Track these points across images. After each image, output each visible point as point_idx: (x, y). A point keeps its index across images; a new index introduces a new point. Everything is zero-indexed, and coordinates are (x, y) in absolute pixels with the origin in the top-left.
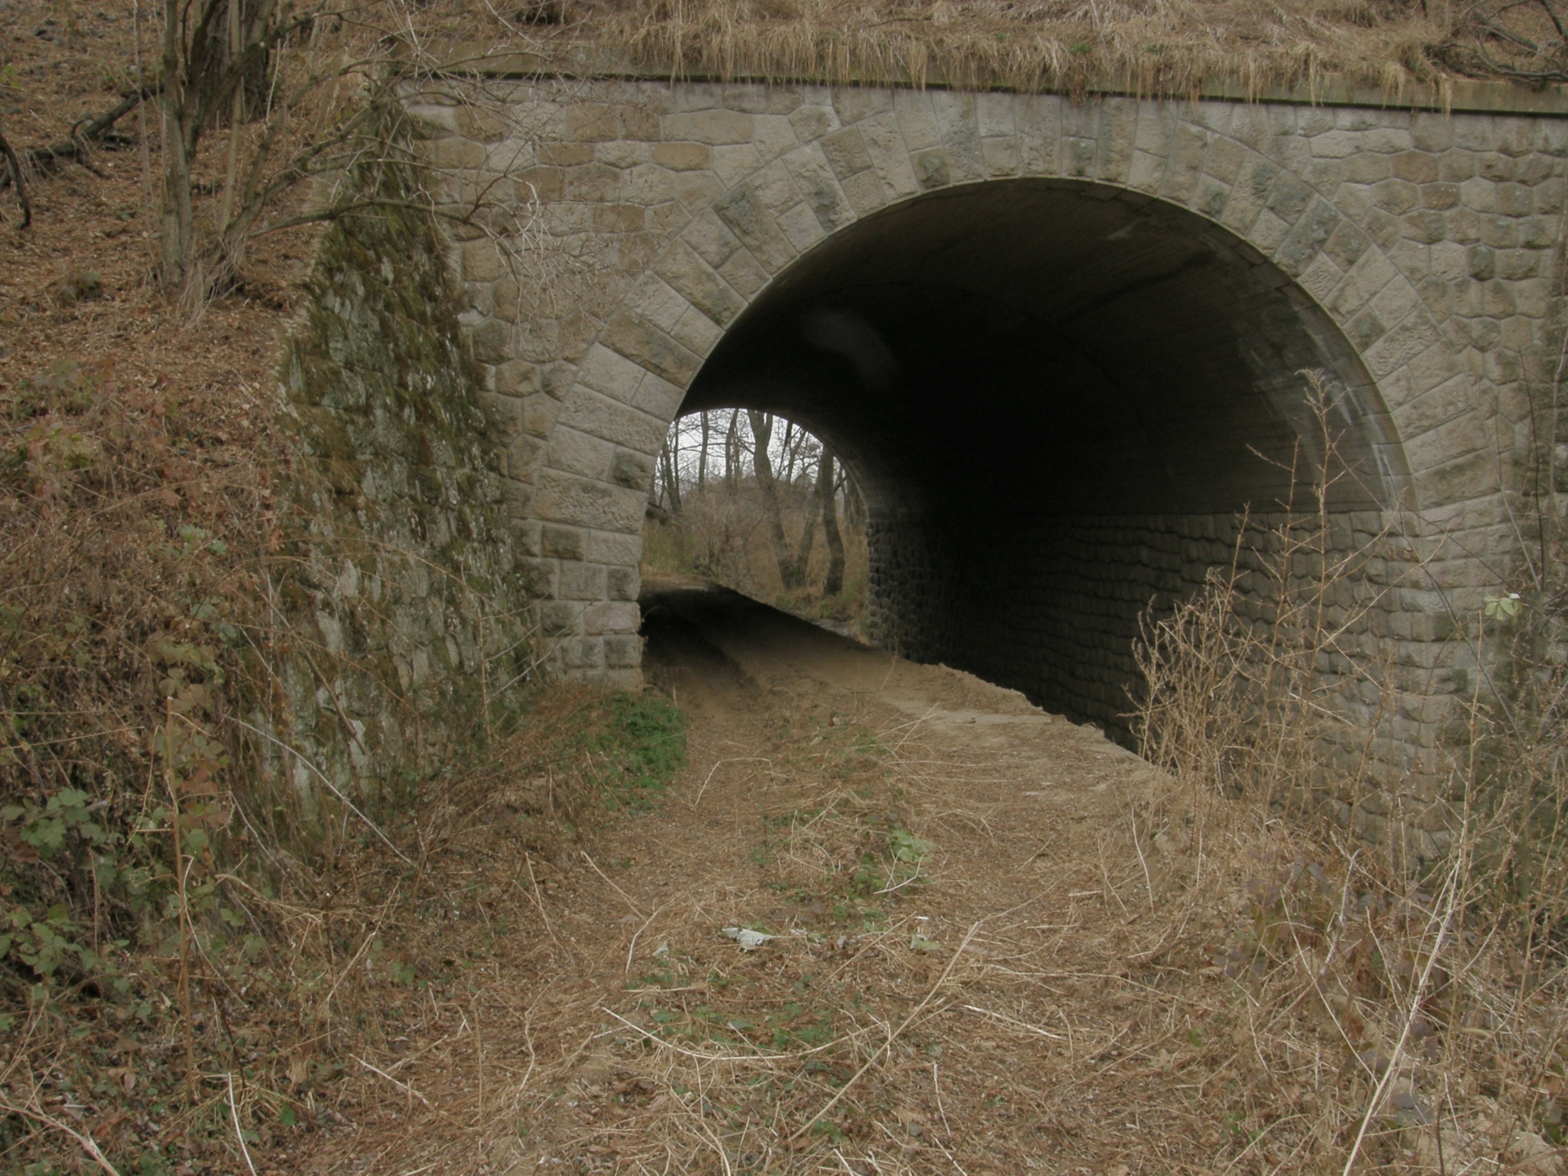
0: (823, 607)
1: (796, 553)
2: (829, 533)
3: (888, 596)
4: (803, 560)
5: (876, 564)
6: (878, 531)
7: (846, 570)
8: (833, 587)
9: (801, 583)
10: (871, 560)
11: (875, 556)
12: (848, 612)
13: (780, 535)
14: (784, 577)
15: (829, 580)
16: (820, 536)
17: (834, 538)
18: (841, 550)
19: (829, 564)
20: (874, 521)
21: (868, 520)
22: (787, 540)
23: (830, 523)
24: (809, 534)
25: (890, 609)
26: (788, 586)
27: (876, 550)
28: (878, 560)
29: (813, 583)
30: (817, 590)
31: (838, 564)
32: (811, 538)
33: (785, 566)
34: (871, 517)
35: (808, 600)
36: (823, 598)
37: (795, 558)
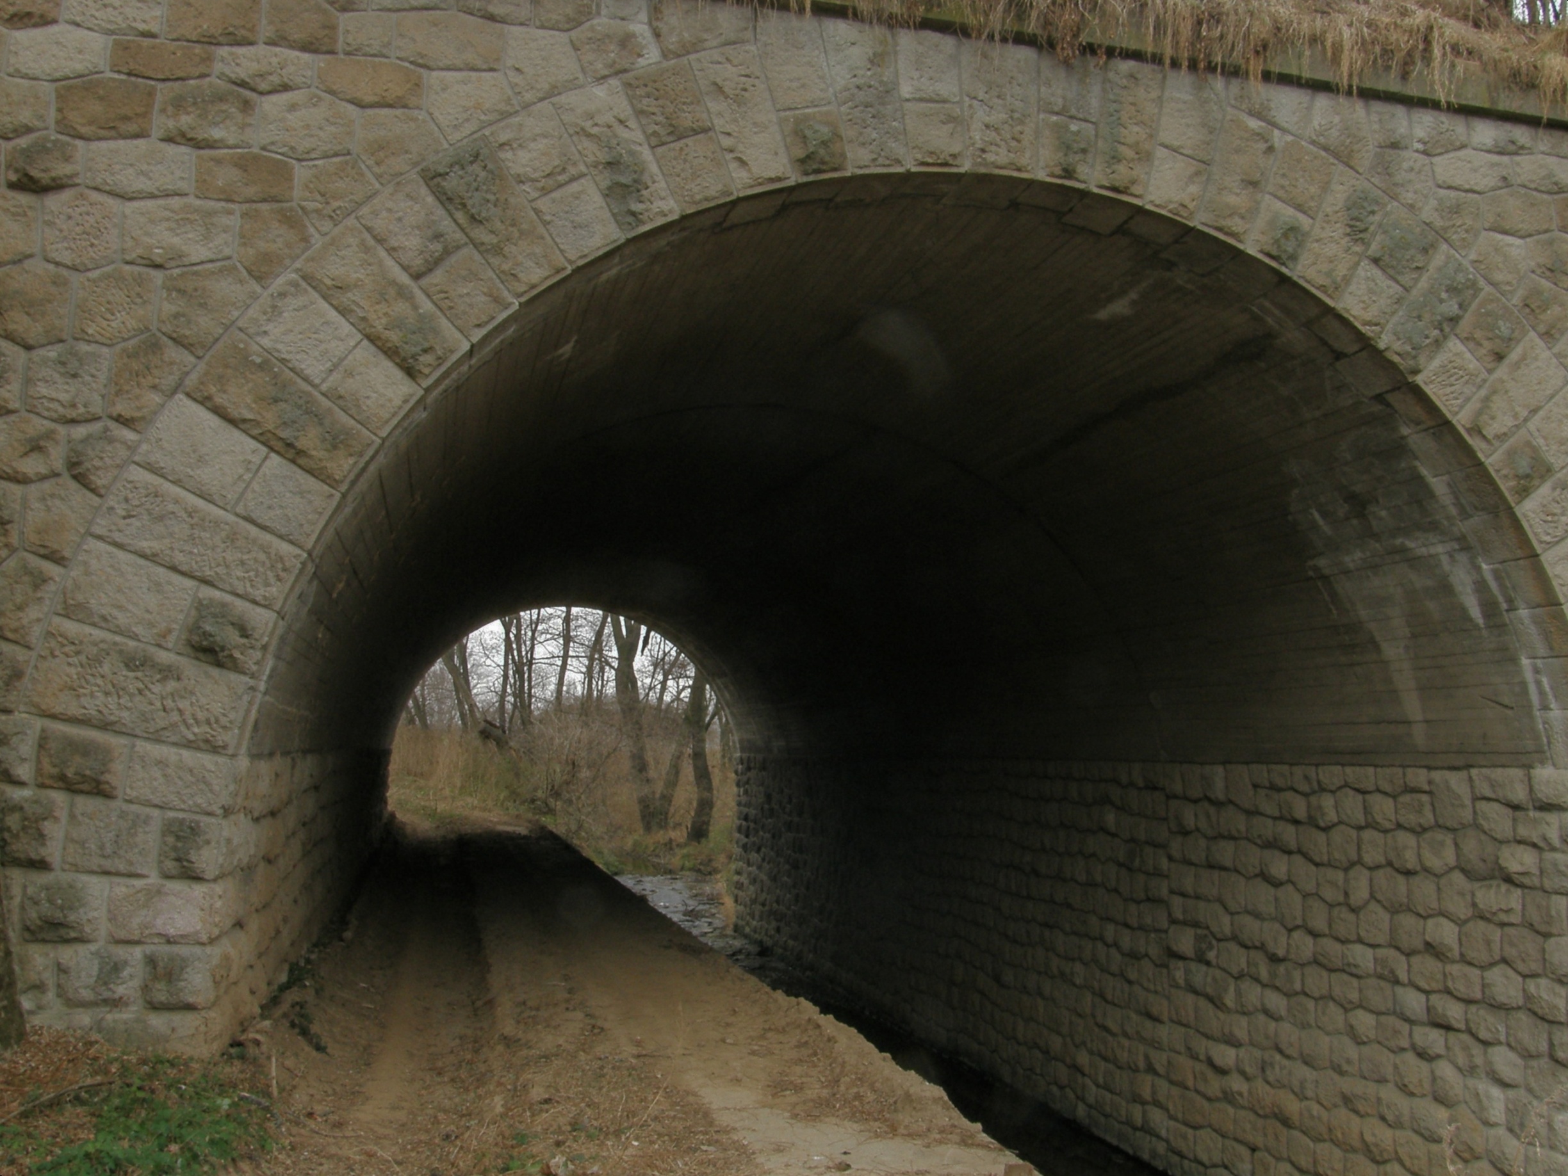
0: (684, 857)
1: (659, 788)
2: (696, 768)
3: (758, 851)
4: (667, 798)
5: (745, 810)
6: (749, 769)
7: (715, 813)
8: (699, 833)
9: (663, 825)
10: (739, 804)
11: (744, 799)
12: (715, 864)
13: (641, 766)
14: (643, 817)
15: (694, 823)
16: (688, 770)
17: (703, 775)
18: (710, 789)
19: (695, 804)
20: (745, 756)
21: (738, 755)
22: (652, 773)
23: (699, 756)
24: (676, 769)
25: (759, 868)
26: (648, 828)
27: (746, 792)
28: (748, 805)
29: (677, 825)
30: (679, 835)
31: (705, 805)
32: (677, 773)
33: (644, 803)
34: (743, 750)
35: (669, 845)
36: (686, 845)
37: (657, 796)
